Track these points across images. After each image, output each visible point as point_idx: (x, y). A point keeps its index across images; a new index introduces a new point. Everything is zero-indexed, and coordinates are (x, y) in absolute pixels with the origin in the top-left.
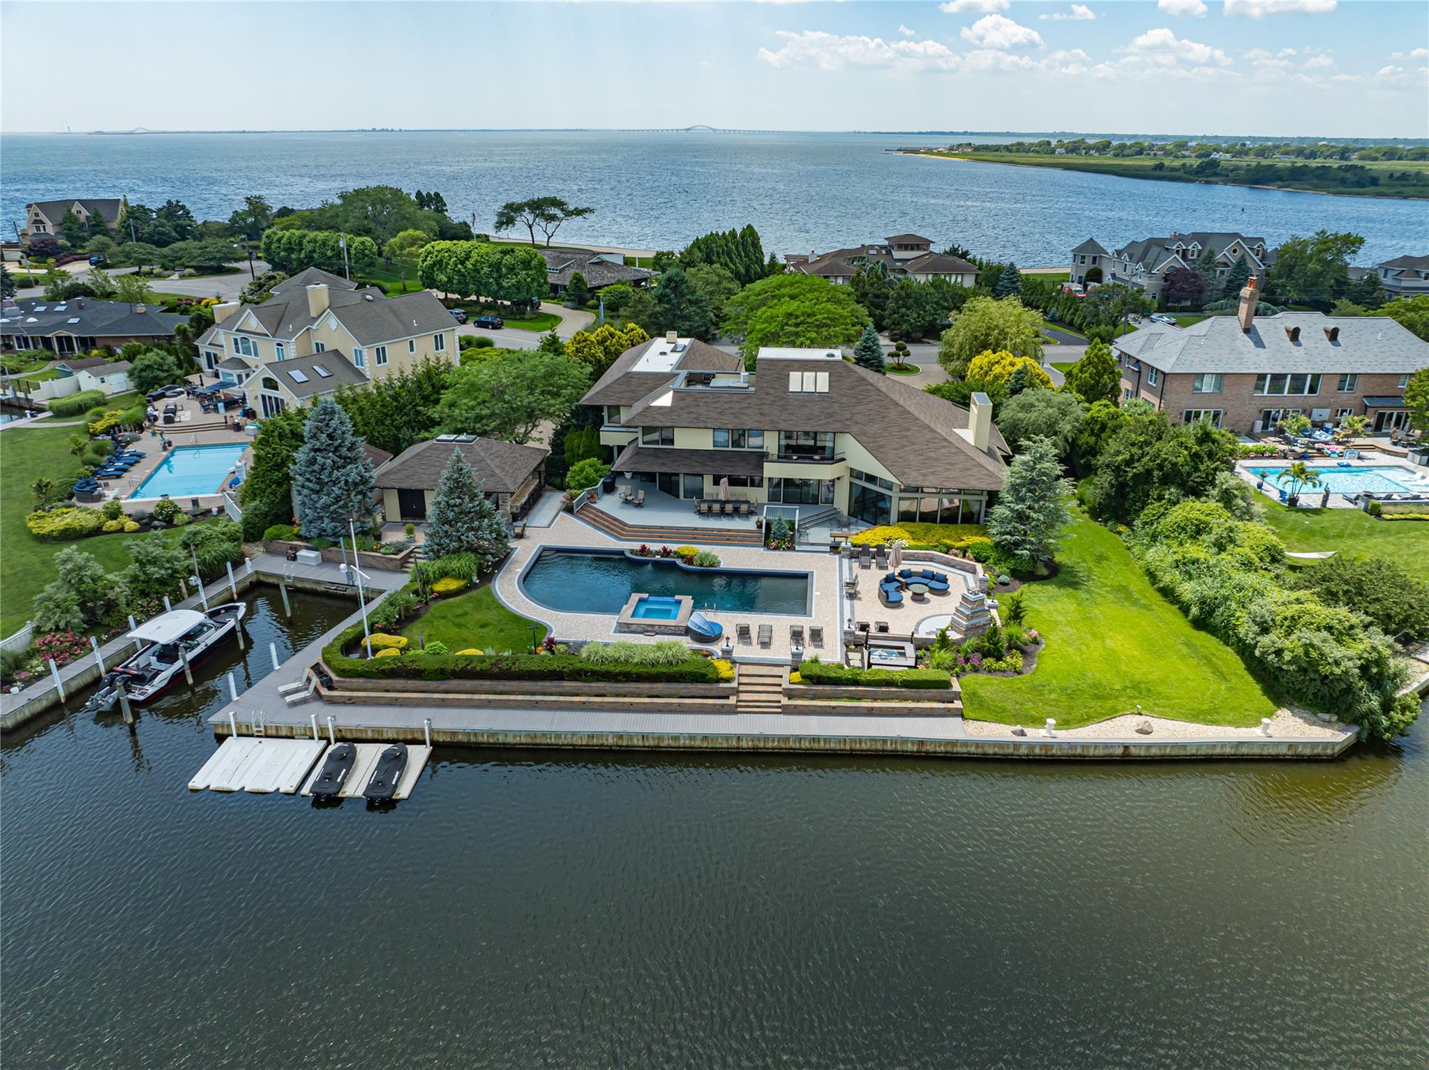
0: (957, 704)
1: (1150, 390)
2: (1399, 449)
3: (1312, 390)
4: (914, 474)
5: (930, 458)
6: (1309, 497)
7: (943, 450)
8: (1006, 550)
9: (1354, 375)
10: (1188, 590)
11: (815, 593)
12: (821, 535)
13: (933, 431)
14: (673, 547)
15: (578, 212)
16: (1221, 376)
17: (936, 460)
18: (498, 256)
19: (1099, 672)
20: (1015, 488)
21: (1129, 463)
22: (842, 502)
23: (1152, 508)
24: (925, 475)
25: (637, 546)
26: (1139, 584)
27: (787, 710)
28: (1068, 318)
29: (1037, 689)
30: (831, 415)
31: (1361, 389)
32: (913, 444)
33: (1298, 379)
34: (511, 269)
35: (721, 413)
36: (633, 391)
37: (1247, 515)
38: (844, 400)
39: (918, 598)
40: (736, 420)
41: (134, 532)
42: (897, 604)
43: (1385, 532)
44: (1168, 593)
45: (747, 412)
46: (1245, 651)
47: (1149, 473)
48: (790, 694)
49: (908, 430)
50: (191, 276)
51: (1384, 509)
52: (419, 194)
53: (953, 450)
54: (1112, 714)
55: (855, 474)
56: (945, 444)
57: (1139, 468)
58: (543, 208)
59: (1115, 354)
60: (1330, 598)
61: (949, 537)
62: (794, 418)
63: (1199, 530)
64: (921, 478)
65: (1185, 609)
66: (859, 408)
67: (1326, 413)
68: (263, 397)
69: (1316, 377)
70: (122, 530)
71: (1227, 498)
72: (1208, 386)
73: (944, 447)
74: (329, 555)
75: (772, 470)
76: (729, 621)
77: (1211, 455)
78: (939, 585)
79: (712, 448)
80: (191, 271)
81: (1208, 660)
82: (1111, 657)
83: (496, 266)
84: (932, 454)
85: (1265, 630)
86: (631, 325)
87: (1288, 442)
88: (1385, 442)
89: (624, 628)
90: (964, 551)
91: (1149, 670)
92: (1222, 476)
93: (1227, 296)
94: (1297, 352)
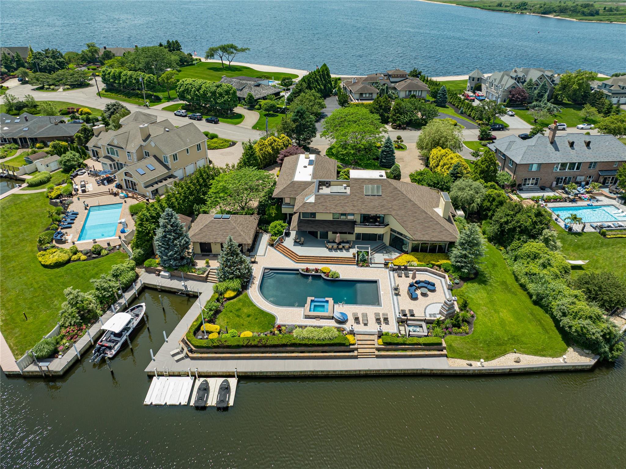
0: (445, 352)
1: (509, 168)
2: (612, 195)
3: (578, 168)
4: (419, 234)
5: (425, 226)
6: (577, 228)
7: (431, 223)
8: (457, 269)
9: (595, 163)
10: (531, 287)
11: (382, 293)
12: (379, 258)
13: (426, 213)
14: (319, 267)
15: (243, 50)
16: (540, 165)
17: (429, 227)
18: (215, 88)
19: (498, 332)
20: (462, 244)
21: (507, 223)
22: (387, 240)
23: (515, 243)
24: (423, 235)
25: (304, 266)
26: (510, 280)
27: (378, 357)
28: (468, 113)
29: (475, 342)
30: (383, 206)
31: (598, 168)
32: (418, 220)
33: (572, 165)
34: (221, 95)
35: (336, 206)
36: (296, 191)
37: (555, 248)
38: (388, 198)
39: (424, 295)
40: (343, 209)
41: (84, 260)
42: (416, 299)
43: (607, 245)
44: (523, 287)
45: (347, 205)
46: (557, 322)
47: (514, 229)
48: (378, 350)
49: (416, 213)
50: (68, 89)
51: (607, 233)
52: (168, 42)
53: (435, 223)
54: (504, 353)
55: (392, 230)
56: (432, 220)
57: (510, 226)
58: (227, 49)
59: (494, 149)
61: (433, 260)
62: (367, 208)
63: (536, 257)
64: (422, 236)
65: (531, 296)
66: (395, 202)
67: (583, 178)
68: (125, 180)
69: (580, 164)
70: (79, 260)
71: (546, 241)
72: (534, 168)
73: (431, 221)
74: (173, 274)
75: (359, 230)
76: (349, 310)
77: (541, 222)
78: (431, 287)
79: (332, 219)
80: (68, 87)
81: (540, 322)
82: (502, 323)
83: (214, 93)
84: (426, 225)
85: (564, 315)
86: (283, 135)
87: (567, 193)
88: (606, 191)
89: (307, 317)
90: (439, 266)
91: (517, 329)
92: (545, 231)
93: (537, 100)
94: (572, 152)
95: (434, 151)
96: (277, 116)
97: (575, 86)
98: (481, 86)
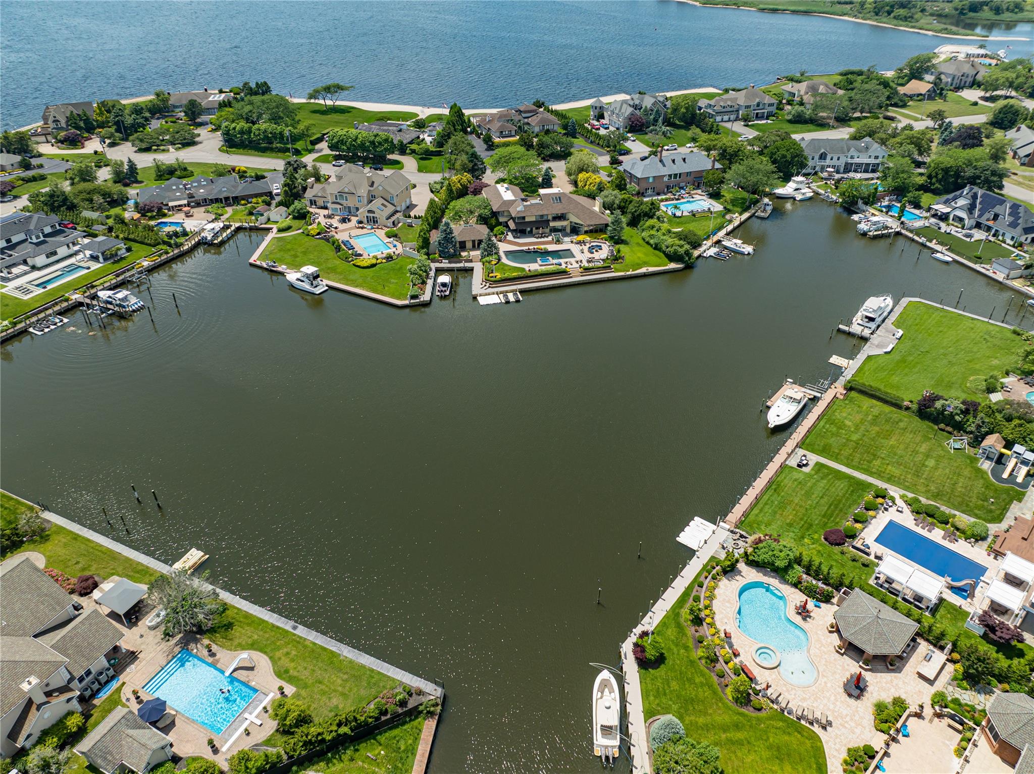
0: (613, 270)
1: (635, 182)
2: (703, 194)
3: (680, 177)
4: (588, 221)
5: (591, 217)
6: (678, 214)
7: (593, 215)
8: (611, 238)
9: (691, 172)
10: (652, 242)
12: (567, 239)
13: (590, 210)
14: (536, 247)
16: (654, 177)
17: (593, 217)
19: (637, 261)
20: (613, 223)
21: (635, 211)
22: (568, 230)
23: (642, 223)
25: (527, 248)
26: (641, 242)
27: (583, 275)
28: (597, 142)
29: (627, 265)
30: (564, 208)
31: (693, 176)
32: (586, 214)
33: (676, 175)
34: (380, 143)
35: (536, 211)
37: (663, 222)
38: (567, 204)
39: (596, 251)
40: (540, 213)
41: (387, 262)
42: (593, 253)
43: (696, 221)
44: (648, 243)
45: (542, 210)
46: (664, 253)
47: (640, 214)
48: (582, 273)
50: (180, 148)
51: (696, 214)
52: (257, 84)
53: (595, 215)
54: (641, 268)
55: (571, 222)
56: (593, 213)
57: (638, 213)
58: (331, 89)
59: (622, 170)
60: (681, 239)
61: (599, 236)
62: (555, 210)
63: (653, 227)
65: (652, 246)
67: (684, 184)
68: (367, 217)
69: (680, 174)
70: (382, 263)
71: (658, 218)
72: (651, 180)
74: (450, 261)
75: (552, 224)
76: (562, 261)
77: (654, 208)
78: (600, 248)
79: (534, 220)
80: (180, 146)
81: (657, 256)
82: (639, 258)
85: (667, 247)
86: (465, 174)
87: (675, 195)
88: (699, 191)
89: (540, 265)
90: (602, 239)
91: (646, 259)
92: (657, 213)
93: (653, 125)
94: (675, 166)
95: (581, 176)
96: (431, 159)
97: (683, 110)
98: (603, 114)
